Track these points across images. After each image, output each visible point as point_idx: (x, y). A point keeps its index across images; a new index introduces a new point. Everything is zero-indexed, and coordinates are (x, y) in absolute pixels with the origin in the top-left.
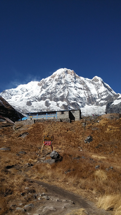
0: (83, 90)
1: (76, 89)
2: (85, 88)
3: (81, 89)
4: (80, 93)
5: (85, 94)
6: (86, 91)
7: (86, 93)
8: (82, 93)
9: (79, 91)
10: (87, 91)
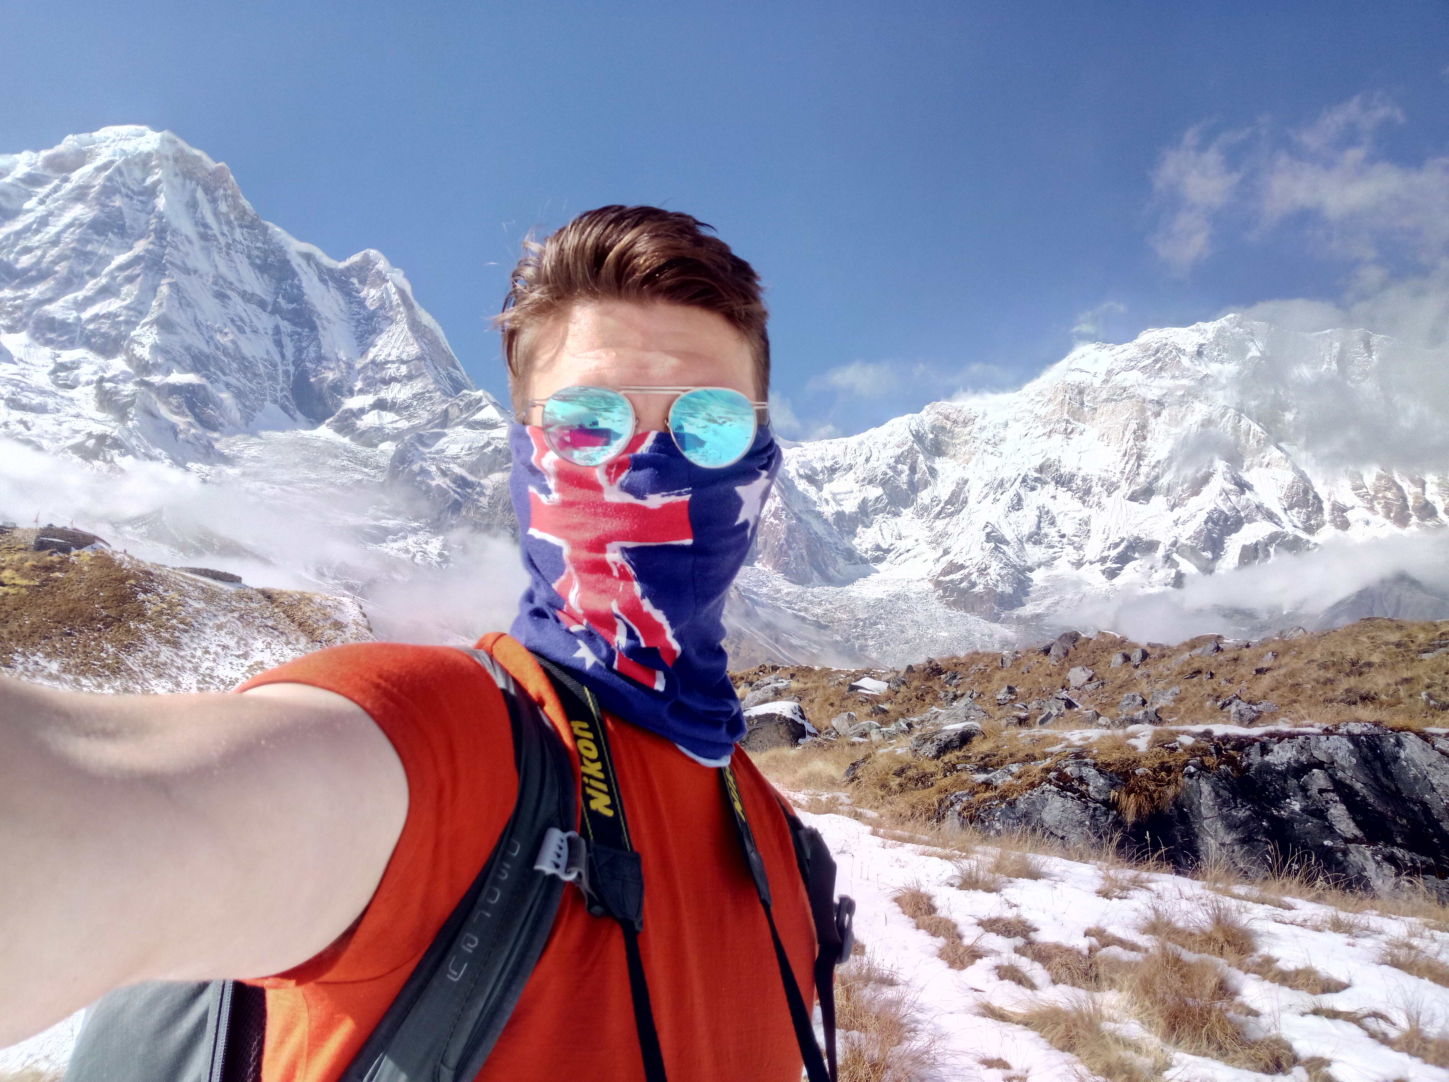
0: (273, 312)
1: (221, 296)
2: (290, 301)
3: (262, 304)
4: (247, 329)
5: (279, 344)
6: (286, 326)
7: (286, 340)
8: (262, 331)
9: (244, 315)
10: (295, 324)
